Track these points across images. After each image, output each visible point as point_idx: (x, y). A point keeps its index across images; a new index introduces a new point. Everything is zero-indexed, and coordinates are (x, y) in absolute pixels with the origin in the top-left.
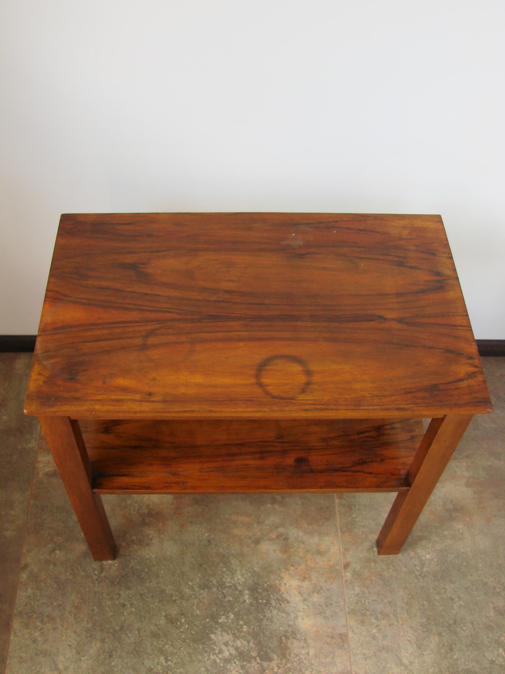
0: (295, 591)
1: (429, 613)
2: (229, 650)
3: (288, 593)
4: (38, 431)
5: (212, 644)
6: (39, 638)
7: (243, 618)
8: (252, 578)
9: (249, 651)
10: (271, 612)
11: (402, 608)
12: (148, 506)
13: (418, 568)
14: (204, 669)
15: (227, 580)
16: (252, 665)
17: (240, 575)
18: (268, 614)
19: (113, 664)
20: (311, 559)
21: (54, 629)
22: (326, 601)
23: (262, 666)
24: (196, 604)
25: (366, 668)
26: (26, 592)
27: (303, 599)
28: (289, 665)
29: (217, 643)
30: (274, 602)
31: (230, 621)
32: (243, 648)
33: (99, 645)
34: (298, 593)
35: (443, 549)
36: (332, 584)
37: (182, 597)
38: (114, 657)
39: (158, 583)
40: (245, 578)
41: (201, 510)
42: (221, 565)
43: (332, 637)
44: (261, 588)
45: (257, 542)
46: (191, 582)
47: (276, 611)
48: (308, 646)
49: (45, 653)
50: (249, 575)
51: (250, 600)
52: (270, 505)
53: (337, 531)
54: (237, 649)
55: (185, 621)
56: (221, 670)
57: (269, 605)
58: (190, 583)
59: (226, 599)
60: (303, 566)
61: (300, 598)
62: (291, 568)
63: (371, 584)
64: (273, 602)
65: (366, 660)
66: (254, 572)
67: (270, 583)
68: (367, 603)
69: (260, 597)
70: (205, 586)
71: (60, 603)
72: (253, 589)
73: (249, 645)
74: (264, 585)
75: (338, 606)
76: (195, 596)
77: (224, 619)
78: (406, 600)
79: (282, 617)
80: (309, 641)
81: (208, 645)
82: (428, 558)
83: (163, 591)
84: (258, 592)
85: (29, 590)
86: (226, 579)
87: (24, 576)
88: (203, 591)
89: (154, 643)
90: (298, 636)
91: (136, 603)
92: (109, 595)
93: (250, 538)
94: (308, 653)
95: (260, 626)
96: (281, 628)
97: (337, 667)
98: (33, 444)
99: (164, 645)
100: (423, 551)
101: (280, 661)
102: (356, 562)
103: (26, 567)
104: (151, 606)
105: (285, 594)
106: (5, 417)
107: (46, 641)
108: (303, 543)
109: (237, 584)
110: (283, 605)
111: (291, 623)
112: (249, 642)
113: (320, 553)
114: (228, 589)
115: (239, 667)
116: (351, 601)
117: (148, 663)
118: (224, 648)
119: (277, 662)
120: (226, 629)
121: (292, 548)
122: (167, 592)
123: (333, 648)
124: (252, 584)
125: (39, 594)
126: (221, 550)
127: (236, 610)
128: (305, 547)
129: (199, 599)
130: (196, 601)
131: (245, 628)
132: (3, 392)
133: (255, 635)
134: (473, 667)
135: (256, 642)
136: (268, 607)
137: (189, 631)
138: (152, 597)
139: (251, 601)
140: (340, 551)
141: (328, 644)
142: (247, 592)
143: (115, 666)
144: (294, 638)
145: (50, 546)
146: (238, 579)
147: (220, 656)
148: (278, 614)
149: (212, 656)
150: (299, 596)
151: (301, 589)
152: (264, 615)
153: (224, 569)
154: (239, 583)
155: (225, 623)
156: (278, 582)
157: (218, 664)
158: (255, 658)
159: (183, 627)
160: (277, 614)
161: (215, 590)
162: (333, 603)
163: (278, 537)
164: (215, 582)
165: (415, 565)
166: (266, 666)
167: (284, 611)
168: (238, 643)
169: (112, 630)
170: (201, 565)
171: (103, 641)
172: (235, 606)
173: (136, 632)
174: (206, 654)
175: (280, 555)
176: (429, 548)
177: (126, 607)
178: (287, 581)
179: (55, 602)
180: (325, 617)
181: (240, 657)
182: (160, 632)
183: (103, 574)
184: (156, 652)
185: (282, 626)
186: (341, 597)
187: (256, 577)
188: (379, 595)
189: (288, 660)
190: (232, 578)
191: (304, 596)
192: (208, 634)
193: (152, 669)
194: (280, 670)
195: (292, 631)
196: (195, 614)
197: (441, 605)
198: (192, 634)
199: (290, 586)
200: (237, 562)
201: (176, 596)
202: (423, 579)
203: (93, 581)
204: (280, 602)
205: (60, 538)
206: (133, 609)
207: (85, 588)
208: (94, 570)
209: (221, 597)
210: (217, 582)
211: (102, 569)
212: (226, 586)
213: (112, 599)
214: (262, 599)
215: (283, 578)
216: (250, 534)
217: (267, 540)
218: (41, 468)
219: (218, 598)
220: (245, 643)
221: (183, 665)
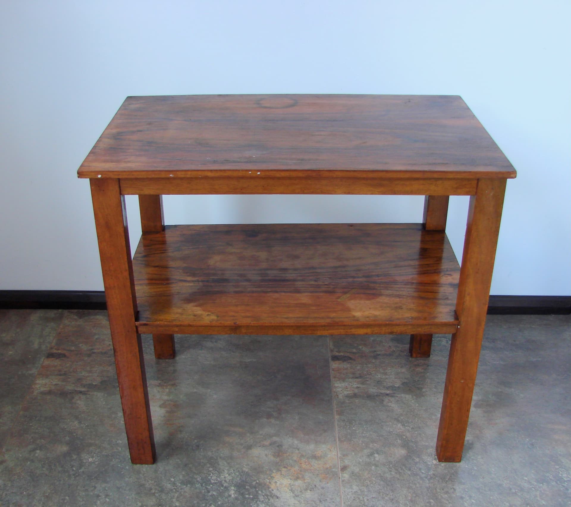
0: (286, 488)
3: (278, 490)
4: (41, 362)
8: (240, 476)
13: (423, 471)
15: (213, 478)
17: (227, 474)
20: (306, 462)
22: (319, 497)
24: (176, 497)
27: (294, 495)
30: (262, 497)
34: (290, 490)
36: (328, 483)
37: (162, 491)
39: (138, 479)
40: (232, 477)
42: (208, 465)
44: (249, 485)
45: (249, 447)
46: (174, 478)
47: (264, 505)
50: (237, 474)
51: (235, 495)
52: (265, 419)
53: (335, 440)
58: (172, 479)
59: (210, 494)
60: (297, 468)
61: (292, 494)
62: (283, 469)
63: (371, 484)
64: (261, 498)
66: (243, 472)
67: (259, 481)
68: (365, 500)
69: (247, 493)
70: (189, 482)
71: (31, 492)
72: (241, 487)
74: (252, 483)
75: (333, 502)
76: (176, 490)
78: (410, 498)
82: (434, 463)
83: (142, 485)
84: (245, 488)
86: (212, 477)
88: (185, 486)
91: (111, 494)
92: (84, 488)
93: (242, 444)
98: (34, 371)
100: (429, 457)
102: (354, 466)
104: (127, 497)
105: (274, 490)
106: (11, 352)
108: (298, 449)
109: (223, 482)
110: (272, 500)
113: (315, 457)
114: (213, 485)
116: (348, 498)
121: (286, 453)
122: (147, 486)
124: (239, 482)
126: (210, 454)
127: (219, 503)
128: (300, 453)
129: (181, 493)
130: (176, 495)
132: (14, 336)
136: (255, 501)
138: (130, 490)
139: (237, 496)
140: (337, 456)
142: (233, 488)
145: (31, 447)
146: (225, 477)
150: (290, 493)
151: (292, 486)
153: (211, 469)
154: (225, 481)
156: (268, 480)
161: (198, 486)
162: (328, 499)
163: (271, 444)
164: (199, 479)
165: (420, 469)
167: (272, 505)
170: (186, 465)
172: (219, 499)
175: (272, 458)
177: (100, 498)
178: (278, 480)
179: (25, 492)
183: (82, 470)
186: (337, 494)
187: (245, 476)
188: (379, 493)
190: (219, 476)
191: (296, 493)
199: (281, 484)
200: (225, 463)
201: (156, 489)
202: (429, 480)
203: (69, 476)
204: (269, 497)
205: (43, 441)
206: (108, 500)
207: (60, 481)
208: (73, 466)
209: (205, 492)
210: (202, 479)
211: (81, 465)
212: (211, 483)
213: (86, 490)
214: (249, 494)
215: (274, 477)
216: (242, 441)
217: (260, 446)
218: (37, 388)
219: (201, 492)
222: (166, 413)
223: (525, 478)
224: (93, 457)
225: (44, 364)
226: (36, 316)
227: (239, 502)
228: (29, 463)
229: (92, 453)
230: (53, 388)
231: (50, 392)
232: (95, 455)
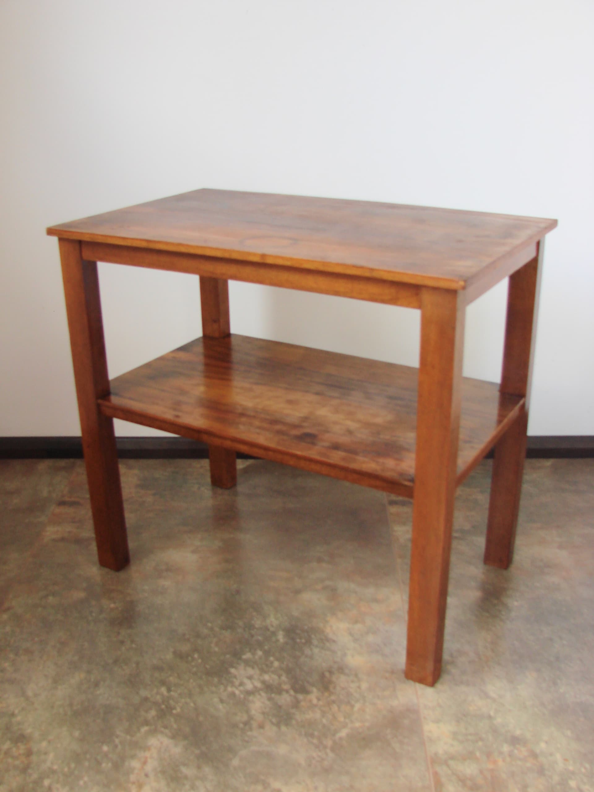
0: (344, 632)
1: (521, 651)
2: (253, 683)
3: (334, 634)
4: (52, 510)
5: (230, 677)
6: (8, 668)
7: (274, 655)
8: (288, 621)
9: (280, 684)
10: (311, 650)
11: (485, 647)
12: (167, 563)
14: (218, 699)
15: (257, 623)
16: (282, 697)
17: (274, 618)
18: (308, 652)
19: (98, 693)
20: (365, 606)
21: (30, 661)
22: (383, 641)
23: (296, 698)
24: (214, 642)
25: (438, 701)
27: (353, 639)
28: (332, 698)
29: (238, 677)
31: (257, 657)
32: (271, 682)
33: (83, 675)
34: (348, 634)
35: (535, 597)
36: (392, 627)
37: (198, 636)
38: (100, 686)
39: (169, 624)
40: (279, 621)
42: (251, 610)
43: (393, 673)
44: (300, 629)
45: (298, 592)
46: (211, 623)
47: (318, 649)
48: (359, 681)
49: (12, 682)
50: (285, 618)
51: (284, 640)
52: (315, 564)
54: (263, 682)
55: (199, 656)
56: (241, 701)
57: (309, 644)
58: (209, 625)
59: (254, 639)
60: (355, 612)
61: (351, 638)
62: (339, 613)
64: (315, 642)
65: (438, 693)
66: (292, 616)
67: (312, 626)
69: (298, 637)
70: (229, 627)
71: (43, 639)
72: (290, 631)
73: (280, 678)
74: (303, 627)
76: (214, 635)
77: (249, 655)
78: (489, 640)
79: (326, 655)
80: (360, 676)
81: (225, 678)
83: (174, 631)
84: (295, 633)
85: (8, 629)
86: (255, 621)
87: (5, 617)
88: (225, 631)
89: (155, 675)
90: (347, 671)
92: (106, 633)
93: (289, 589)
94: (359, 687)
95: (296, 662)
96: (324, 664)
97: (398, 700)
98: (43, 519)
99: (167, 677)
101: (320, 694)
103: (9, 609)
104: (157, 642)
105: (330, 634)
106: (16, 501)
107: (16, 670)
108: (356, 593)
109: (270, 626)
110: (328, 644)
111: (339, 659)
112: (280, 676)
113: (376, 601)
114: (257, 630)
115: (265, 698)
117: (144, 693)
118: (246, 681)
119: (317, 694)
120: (251, 664)
121: (341, 597)
122: (180, 631)
123: (393, 682)
124: (288, 626)
125: (18, 631)
126: (252, 598)
127: (266, 648)
128: (357, 596)
129: (220, 638)
130: (215, 640)
131: (276, 664)
132: (19, 485)
133: (289, 671)
134: (588, 699)
135: (289, 676)
136: (308, 646)
137: (202, 665)
138: (160, 635)
139: (287, 640)
141: (386, 679)
142: (281, 633)
143: (100, 695)
144: (341, 673)
145: (42, 593)
146: (271, 622)
147: (241, 688)
148: (321, 651)
149: (229, 688)
150: (349, 636)
151: (351, 630)
152: (302, 652)
153: (254, 614)
154: (272, 625)
155: (251, 659)
156: (322, 624)
157: (237, 695)
158: (287, 691)
159: (195, 662)
160: (319, 652)
161: (240, 630)
162: (393, 643)
163: (323, 588)
164: (241, 624)
166: (302, 698)
167: (328, 650)
168: (266, 677)
169: (102, 663)
170: (225, 610)
171: (89, 672)
172: (265, 644)
173: (134, 665)
174: (222, 686)
175: (325, 602)
176: (516, 597)
177: (125, 644)
178: (334, 624)
179: (37, 638)
180: (382, 655)
181: (267, 690)
182: (165, 666)
184: (156, 683)
185: (326, 662)
187: (294, 620)
189: (333, 693)
190: (264, 621)
191: (356, 636)
192: (227, 668)
193: (149, 698)
194: (320, 702)
195: (338, 667)
196: (213, 651)
197: (537, 644)
198: (206, 668)
199: (338, 628)
200: (271, 608)
201: (190, 635)
202: (511, 622)
203: (88, 622)
204: (324, 641)
205: (56, 587)
207: (77, 627)
208: (91, 612)
209: (248, 636)
210: (244, 624)
211: (101, 612)
214: (301, 638)
215: (328, 621)
216: (289, 586)
217: (311, 591)
218: (48, 536)
219: (243, 637)
220: (276, 677)
221: (190, 695)
222: (199, 558)
224: (115, 603)
225: (55, 512)
226: (44, 465)
227: (289, 646)
228: (40, 609)
229: (113, 599)
230: (66, 535)
231: (63, 539)
232: (117, 601)
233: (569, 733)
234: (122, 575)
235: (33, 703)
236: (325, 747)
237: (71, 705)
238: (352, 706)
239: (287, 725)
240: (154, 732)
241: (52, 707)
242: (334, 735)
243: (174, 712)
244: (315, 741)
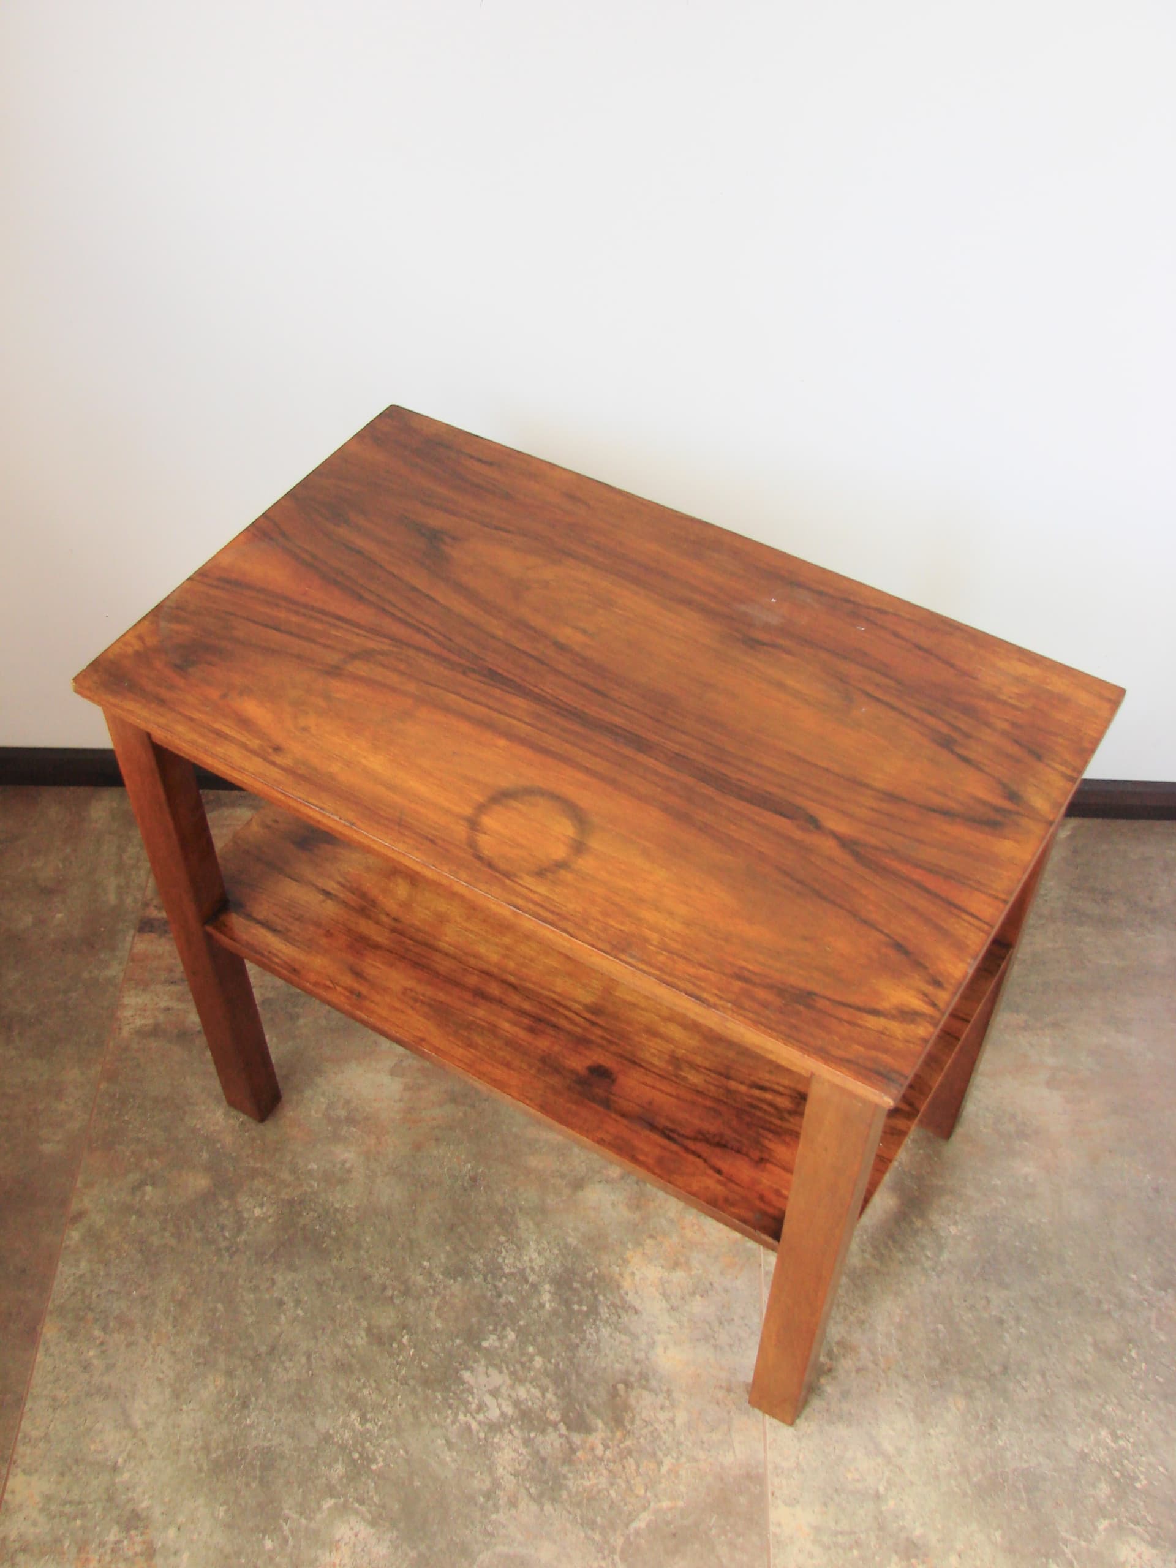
0: (654, 1289)
1: (948, 1347)
2: (499, 1406)
4: (128, 945)
5: (463, 1391)
6: (95, 1362)
7: (535, 1340)
8: (560, 1258)
9: (543, 1410)
10: (597, 1331)
11: (888, 1335)
12: (348, 1102)
14: (444, 1441)
15: (506, 1261)
16: (547, 1438)
17: (535, 1251)
18: (591, 1334)
19: (248, 1421)
21: (129, 1345)
22: (719, 1314)
23: (569, 1442)
24: (435, 1308)
25: (798, 1458)
26: (77, 1266)
27: (669, 1306)
28: (628, 1443)
29: (475, 1390)
30: (606, 1310)
31: (506, 1346)
32: (530, 1403)
33: (221, 1381)
34: (660, 1294)
35: (988, 1215)
36: (737, 1278)
37: (406, 1292)
38: (251, 1407)
39: (357, 1261)
40: (545, 1259)
41: (461, 1114)
42: (497, 1229)
43: (729, 1390)
44: (579, 1279)
45: (578, 1184)
46: (428, 1261)
47: (608, 1329)
48: (673, 1406)
49: (105, 1393)
51: (553, 1304)
54: (517, 1404)
55: (410, 1340)
56: (480, 1447)
57: (594, 1317)
58: (426, 1264)
59: (502, 1300)
60: (675, 1239)
61: (664, 1304)
62: (648, 1241)
64: (604, 1312)
65: (799, 1440)
66: (567, 1246)
67: (600, 1271)
69: (576, 1299)
70: (459, 1272)
71: (146, 1292)
72: (563, 1283)
73: (543, 1396)
74: (586, 1274)
75: (746, 1325)
76: (434, 1291)
77: (494, 1340)
78: (897, 1319)
79: (621, 1343)
80: (675, 1395)
81: (455, 1393)
83: (367, 1278)
84: (571, 1288)
85: (84, 1265)
86: (504, 1258)
87: (75, 1235)
88: (452, 1281)
89: (340, 1383)
90: (654, 1383)
91: (306, 1298)
92: (250, 1282)
93: (563, 1176)
94: (672, 1421)
95: (570, 1360)
96: (617, 1366)
97: (734, 1452)
98: (115, 970)
99: (359, 1389)
100: (943, 1218)
101: (609, 1434)
103: (80, 1215)
104: (339, 1306)
105: (630, 1294)
106: (59, 916)
107: (110, 1368)
109: (528, 1271)
110: (625, 1318)
111: (642, 1355)
112: (544, 1390)
114: (508, 1281)
115: (520, 1441)
117: (323, 1424)
118: (489, 1400)
119: (603, 1435)
120: (497, 1361)
121: (653, 1201)
122: (376, 1279)
123: (729, 1412)
124: (559, 1272)
125: (102, 1273)
126: (498, 1198)
127: (522, 1323)
129: (444, 1298)
130: (436, 1302)
131: (538, 1362)
132: (61, 866)
133: (559, 1378)
134: (1039, 1465)
135: (559, 1392)
136: (591, 1320)
137: (416, 1363)
138: (343, 1288)
139: (556, 1306)
141: (718, 1403)
142: (547, 1287)
143: (251, 1426)
144: (644, 1388)
145: (134, 1177)
146: (531, 1260)
147: (481, 1417)
148: (614, 1335)
149: (461, 1417)
150: (662, 1301)
151: (666, 1285)
152: (581, 1336)
153: (502, 1239)
154: (532, 1269)
155: (496, 1348)
156: (618, 1269)
157: (475, 1432)
158: (555, 1425)
159: (405, 1354)
160: (611, 1336)
161: (478, 1279)
162: (736, 1318)
163: (623, 1177)
164: (479, 1263)
166: (579, 1443)
167: (625, 1331)
168: (522, 1392)
169: (251, 1353)
170: (452, 1228)
171: (230, 1374)
172: (520, 1315)
173: (304, 1360)
174: (450, 1412)
175: (626, 1213)
176: (956, 1213)
177: (285, 1307)
178: (637, 1269)
179: (136, 1290)
180: (715, 1347)
181: (523, 1421)
182: (354, 1361)
183: (243, 1237)
184: (342, 1402)
185: (621, 1360)
186: (755, 1307)
187: (570, 1257)
189: (629, 1432)
190: (518, 1258)
191: (673, 1300)
192: (457, 1371)
193: (331, 1436)
194: (608, 1453)
195: (641, 1374)
196: (432, 1327)
197: (975, 1333)
198: (422, 1369)
199: (644, 1279)
200: (531, 1225)
201: (394, 1289)
202: (938, 1276)
203: (218, 1252)
204: (620, 1311)
205: (155, 1161)
206: (300, 1312)
207: (202, 1264)
208: (223, 1228)
209: (491, 1295)
210: (485, 1264)
211: (240, 1228)
212: (504, 1273)
213: (256, 1288)
214: (580, 1303)
215: (629, 1262)
216: (564, 1168)
217: (600, 1182)
218: (128, 1020)
219: (484, 1297)
220: (536, 1392)
221: (399, 1431)
222: (404, 1090)
223: (1133, 1276)
224: (262, 1205)
225: (135, 951)
227: (560, 1320)
228: (134, 1217)
229: (258, 1195)
230: (161, 1018)
231: (155, 1031)
232: (265, 1199)
233: (998, 1535)
234: (269, 1131)
235: (145, 1444)
236: (613, 1551)
237: (206, 1449)
238: (660, 1464)
239: (553, 1500)
240: (343, 1510)
241: (177, 1452)
242: (627, 1526)
243: (374, 1467)
244: (597, 1537)
